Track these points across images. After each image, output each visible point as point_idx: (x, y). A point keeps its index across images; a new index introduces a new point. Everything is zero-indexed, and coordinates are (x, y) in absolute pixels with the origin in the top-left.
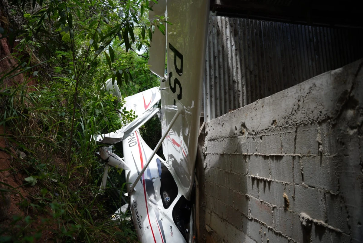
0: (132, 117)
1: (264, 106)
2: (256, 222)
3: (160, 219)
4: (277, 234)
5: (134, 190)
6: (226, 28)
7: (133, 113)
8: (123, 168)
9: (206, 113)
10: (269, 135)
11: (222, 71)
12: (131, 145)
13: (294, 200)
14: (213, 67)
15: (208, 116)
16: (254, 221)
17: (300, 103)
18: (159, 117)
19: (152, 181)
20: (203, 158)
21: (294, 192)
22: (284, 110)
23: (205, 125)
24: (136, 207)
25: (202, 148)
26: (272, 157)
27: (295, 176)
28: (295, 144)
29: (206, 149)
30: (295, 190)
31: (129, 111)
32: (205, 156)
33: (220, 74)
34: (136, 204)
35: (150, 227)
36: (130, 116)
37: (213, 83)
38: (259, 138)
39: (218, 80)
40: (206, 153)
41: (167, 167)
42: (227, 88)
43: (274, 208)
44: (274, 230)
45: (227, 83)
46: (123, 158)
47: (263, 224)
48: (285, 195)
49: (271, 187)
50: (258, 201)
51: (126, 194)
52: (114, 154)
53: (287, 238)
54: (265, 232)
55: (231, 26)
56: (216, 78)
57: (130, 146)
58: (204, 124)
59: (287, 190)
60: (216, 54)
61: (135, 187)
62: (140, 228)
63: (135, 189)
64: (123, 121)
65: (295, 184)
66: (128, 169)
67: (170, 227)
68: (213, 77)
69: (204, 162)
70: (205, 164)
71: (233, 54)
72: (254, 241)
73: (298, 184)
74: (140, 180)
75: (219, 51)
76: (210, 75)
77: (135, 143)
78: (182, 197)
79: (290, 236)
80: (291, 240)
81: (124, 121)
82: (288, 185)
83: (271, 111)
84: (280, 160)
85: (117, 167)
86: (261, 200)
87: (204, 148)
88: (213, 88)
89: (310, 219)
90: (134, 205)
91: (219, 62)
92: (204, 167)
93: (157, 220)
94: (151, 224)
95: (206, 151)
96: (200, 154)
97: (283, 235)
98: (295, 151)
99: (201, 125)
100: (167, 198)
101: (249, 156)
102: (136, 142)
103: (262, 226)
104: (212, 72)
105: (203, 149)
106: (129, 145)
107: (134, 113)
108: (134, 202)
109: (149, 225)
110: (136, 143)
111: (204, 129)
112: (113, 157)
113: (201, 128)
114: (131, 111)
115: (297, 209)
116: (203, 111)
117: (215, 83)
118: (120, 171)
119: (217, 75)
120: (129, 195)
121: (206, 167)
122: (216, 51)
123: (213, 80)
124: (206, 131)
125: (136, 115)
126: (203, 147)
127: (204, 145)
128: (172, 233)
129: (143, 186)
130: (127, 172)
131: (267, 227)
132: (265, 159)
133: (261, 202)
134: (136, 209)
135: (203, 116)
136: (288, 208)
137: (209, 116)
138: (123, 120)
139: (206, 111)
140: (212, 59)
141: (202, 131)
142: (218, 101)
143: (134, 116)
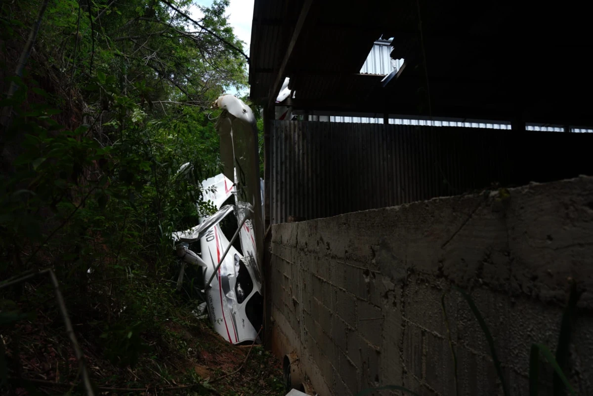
0: (210, 208)
3: (233, 313)
6: (295, 132)
7: (210, 204)
8: (200, 264)
9: (272, 217)
11: (288, 176)
12: (209, 239)
14: (279, 173)
18: (234, 214)
19: (228, 278)
20: (269, 257)
23: (271, 228)
24: (211, 302)
29: (272, 249)
31: (207, 201)
32: (271, 255)
33: (286, 179)
34: (211, 299)
35: (223, 320)
36: (208, 207)
37: (279, 188)
39: (284, 186)
41: (245, 263)
42: (293, 192)
45: (293, 187)
46: (200, 254)
51: (203, 291)
52: (190, 251)
55: (299, 129)
56: (282, 183)
57: (207, 241)
58: (270, 226)
60: (283, 159)
61: (211, 283)
62: (215, 320)
63: (211, 285)
64: (200, 212)
66: (205, 265)
67: (243, 320)
68: (279, 182)
69: (270, 260)
71: (301, 159)
74: (215, 276)
75: (286, 156)
76: (277, 181)
77: (212, 238)
78: (257, 292)
81: (202, 211)
85: (194, 263)
87: (270, 248)
88: (279, 192)
91: (286, 168)
93: (231, 314)
94: (225, 317)
95: (271, 251)
96: (268, 253)
99: (267, 227)
100: (242, 294)
102: (213, 236)
104: (279, 177)
106: (207, 239)
107: (212, 203)
109: (223, 317)
110: (214, 238)
112: (190, 254)
113: (268, 230)
114: (209, 201)
116: (269, 214)
117: (281, 188)
118: (197, 267)
119: (284, 180)
120: (205, 291)
122: (283, 156)
123: (279, 185)
125: (214, 205)
127: (270, 244)
128: (244, 326)
129: (218, 282)
130: (204, 268)
137: (275, 219)
138: (200, 210)
140: (279, 165)
141: (269, 232)
142: (284, 206)
143: (212, 206)
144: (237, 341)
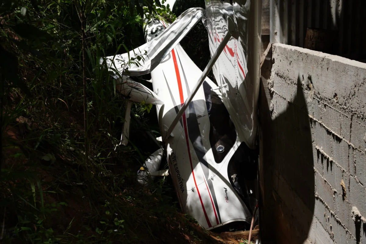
1: (329, 69)
2: (321, 203)
3: (209, 178)
4: (338, 222)
5: (170, 136)
8: (153, 103)
9: (274, 29)
10: (331, 108)
13: (349, 191)
15: (276, 33)
16: (320, 201)
17: (356, 89)
19: (197, 121)
20: (268, 96)
21: (349, 183)
22: (344, 88)
24: (175, 160)
25: (267, 82)
26: (333, 135)
27: (350, 166)
28: (351, 132)
29: (273, 85)
30: (350, 181)
32: (272, 94)
34: (175, 157)
35: (196, 190)
38: (324, 107)
40: (272, 89)
41: (220, 97)
43: (335, 192)
44: (336, 216)
47: (327, 207)
48: (343, 182)
49: (332, 167)
50: (322, 179)
53: (345, 228)
54: (329, 217)
58: (270, 47)
59: (344, 178)
61: (173, 131)
62: (182, 190)
63: (172, 134)
65: (350, 174)
66: (159, 102)
67: (225, 189)
69: (270, 102)
70: (271, 105)
72: (320, 224)
73: (352, 176)
79: (347, 227)
80: (347, 231)
82: (345, 173)
83: (334, 81)
84: (339, 143)
86: (325, 179)
87: (271, 81)
89: (360, 215)
90: (173, 158)
92: (271, 109)
93: (206, 180)
94: (197, 184)
95: (272, 86)
96: (264, 91)
97: (342, 224)
98: (350, 139)
99: (265, 47)
100: (220, 147)
101: (315, 122)
103: (326, 209)
105: (269, 83)
108: (172, 154)
109: (195, 186)
111: (270, 54)
112: (137, 89)
113: (266, 53)
115: (351, 202)
116: (269, 25)
118: (149, 108)
120: (163, 141)
121: (273, 110)
124: (273, 57)
126: (269, 81)
127: (271, 77)
128: (227, 198)
130: (159, 107)
131: (330, 211)
132: (328, 134)
133: (325, 181)
134: (175, 163)
135: (269, 33)
136: (345, 198)
137: (278, 34)
139: (274, 24)
141: (267, 56)
144: (218, 224)
